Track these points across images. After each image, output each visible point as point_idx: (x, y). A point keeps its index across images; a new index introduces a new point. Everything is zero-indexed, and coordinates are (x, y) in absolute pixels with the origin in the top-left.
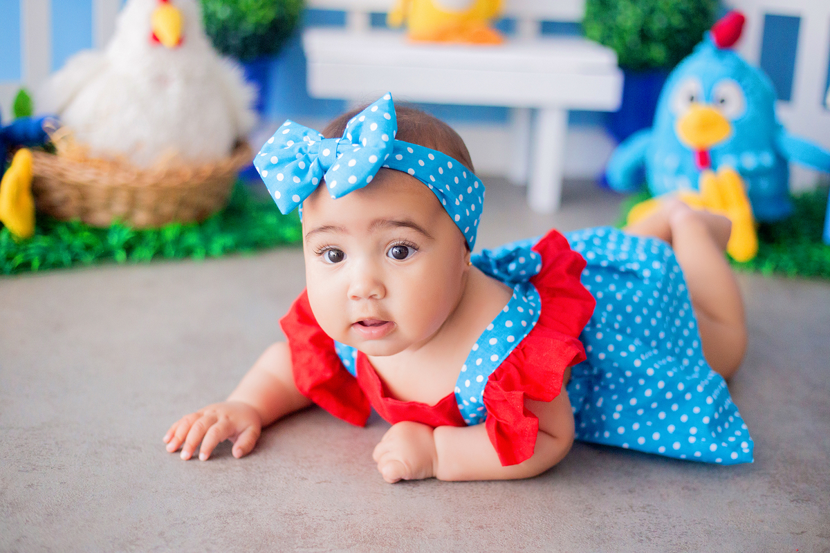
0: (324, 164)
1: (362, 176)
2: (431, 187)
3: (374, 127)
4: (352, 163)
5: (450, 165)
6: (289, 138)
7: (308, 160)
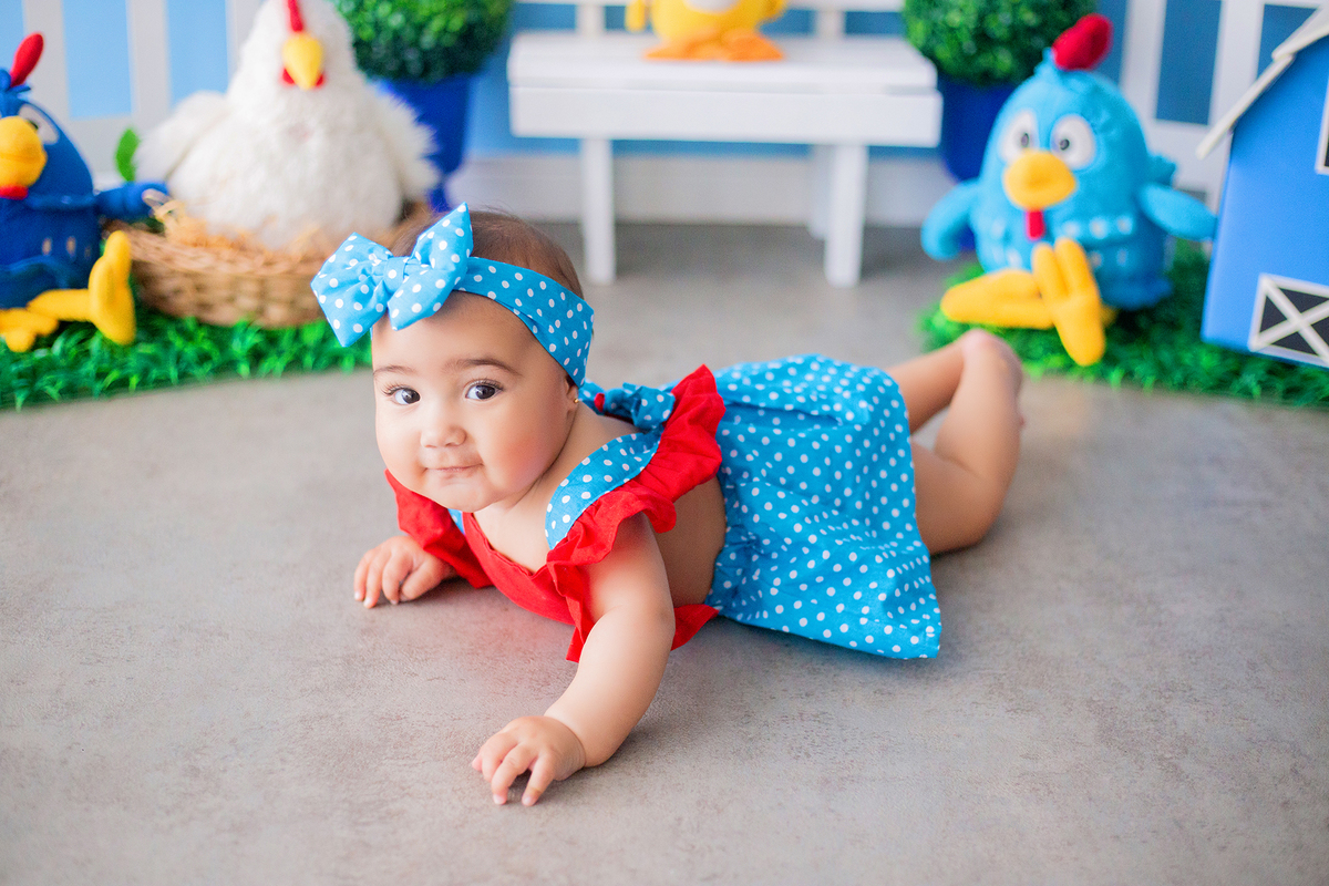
2: (517, 313)
4: (417, 288)
5: (543, 285)
7: (371, 283)
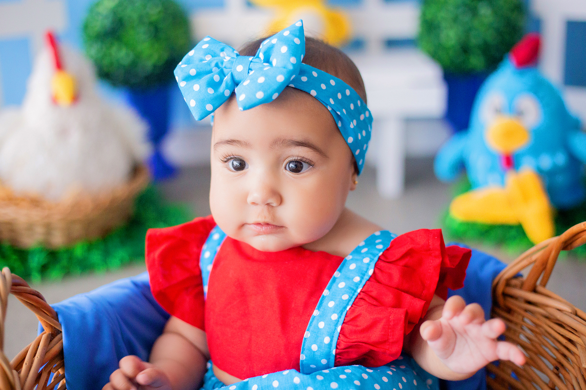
0: (237, 78)
1: (269, 92)
2: (330, 109)
3: (284, 49)
4: (261, 80)
5: (348, 92)
6: (207, 52)
7: (222, 74)
